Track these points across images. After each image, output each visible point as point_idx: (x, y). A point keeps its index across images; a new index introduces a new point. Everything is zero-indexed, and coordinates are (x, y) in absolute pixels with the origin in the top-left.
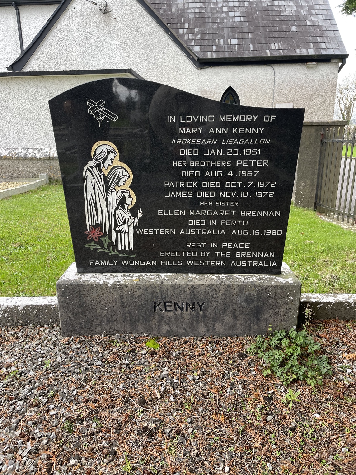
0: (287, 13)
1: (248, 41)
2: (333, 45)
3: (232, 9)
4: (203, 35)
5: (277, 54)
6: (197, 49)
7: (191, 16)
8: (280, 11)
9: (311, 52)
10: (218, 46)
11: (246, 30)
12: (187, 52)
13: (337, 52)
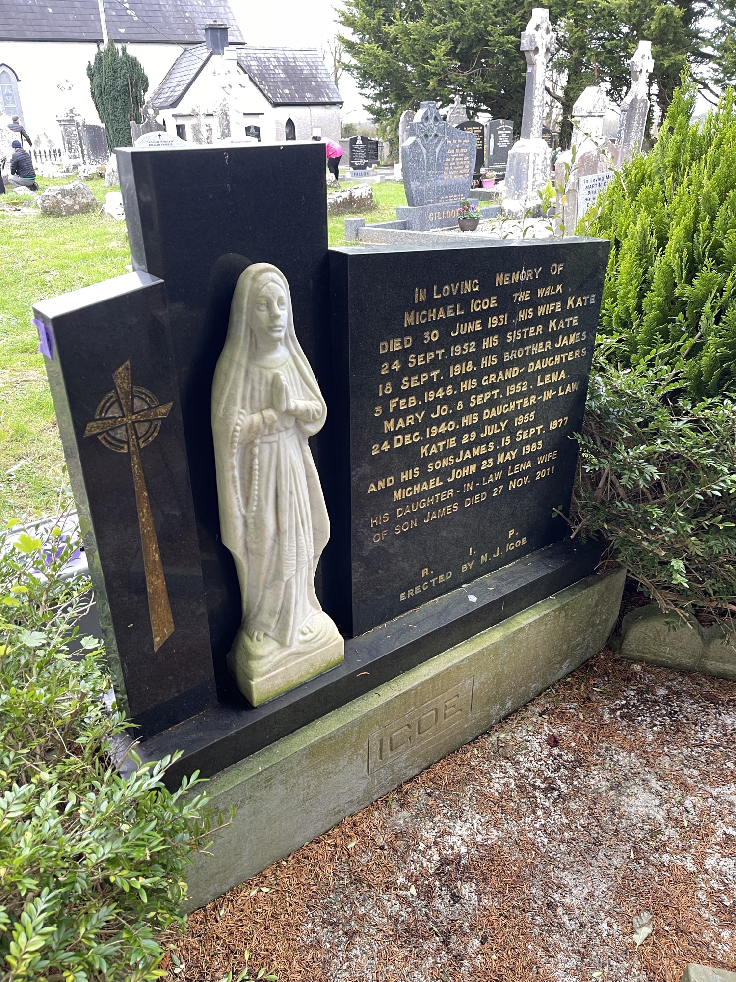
0: (305, 72)
1: (294, 91)
2: (335, 95)
3: (275, 67)
4: (269, 86)
5: (311, 100)
6: (270, 95)
7: (256, 72)
8: (302, 70)
9: (327, 100)
10: (280, 94)
11: (289, 83)
12: (268, 98)
13: (339, 100)
